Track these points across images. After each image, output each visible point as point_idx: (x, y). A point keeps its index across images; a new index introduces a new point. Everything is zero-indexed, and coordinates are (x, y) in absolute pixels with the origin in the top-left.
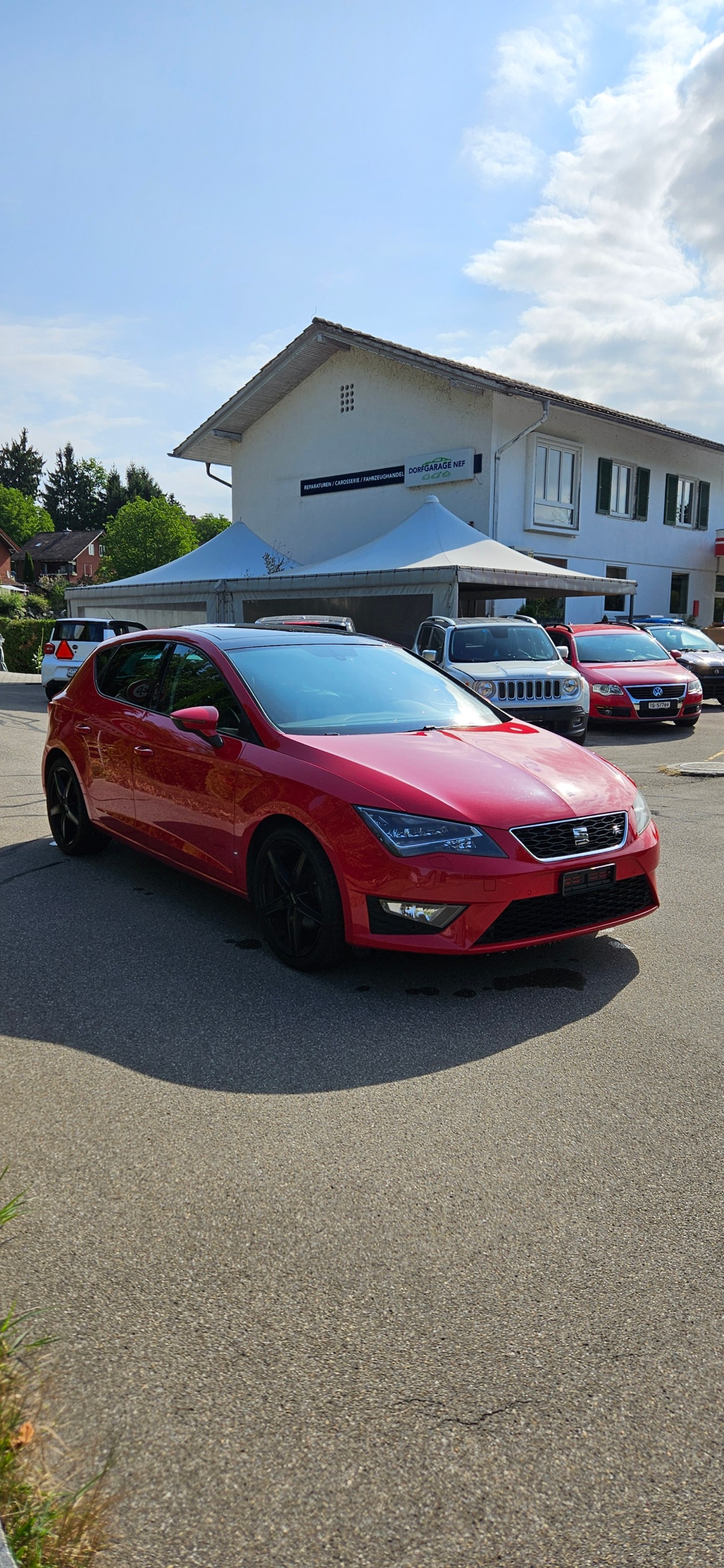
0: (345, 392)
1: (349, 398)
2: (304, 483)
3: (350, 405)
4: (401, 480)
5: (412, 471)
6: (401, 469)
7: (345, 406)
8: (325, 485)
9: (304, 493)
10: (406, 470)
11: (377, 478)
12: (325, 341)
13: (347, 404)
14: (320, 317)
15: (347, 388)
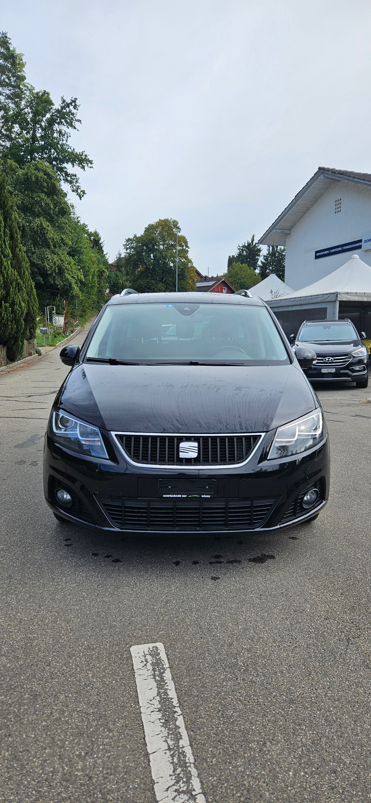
0: (337, 203)
1: (339, 206)
2: (316, 252)
3: (339, 210)
4: (360, 247)
5: (366, 241)
6: (360, 241)
7: (337, 210)
8: (326, 252)
9: (317, 257)
10: (363, 241)
11: (350, 246)
12: (324, 178)
13: (338, 210)
14: (322, 166)
15: (338, 201)
